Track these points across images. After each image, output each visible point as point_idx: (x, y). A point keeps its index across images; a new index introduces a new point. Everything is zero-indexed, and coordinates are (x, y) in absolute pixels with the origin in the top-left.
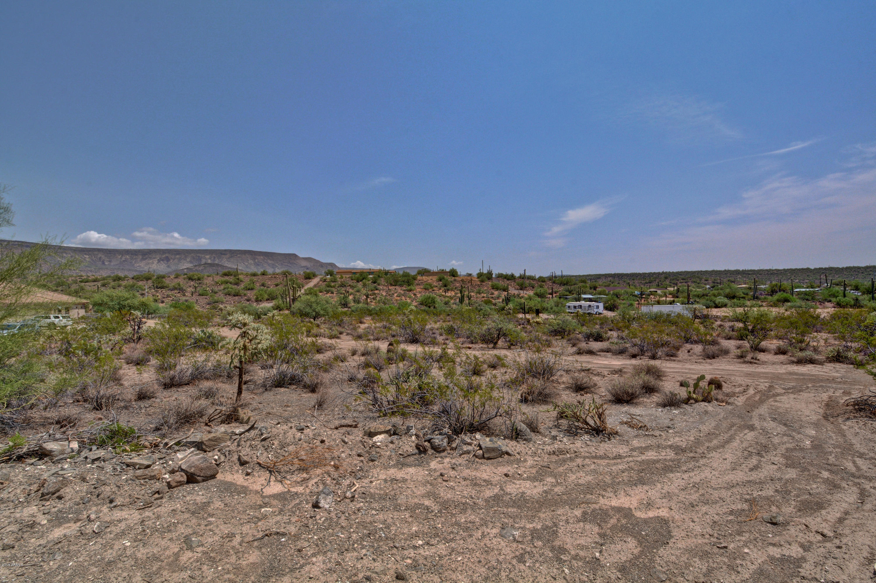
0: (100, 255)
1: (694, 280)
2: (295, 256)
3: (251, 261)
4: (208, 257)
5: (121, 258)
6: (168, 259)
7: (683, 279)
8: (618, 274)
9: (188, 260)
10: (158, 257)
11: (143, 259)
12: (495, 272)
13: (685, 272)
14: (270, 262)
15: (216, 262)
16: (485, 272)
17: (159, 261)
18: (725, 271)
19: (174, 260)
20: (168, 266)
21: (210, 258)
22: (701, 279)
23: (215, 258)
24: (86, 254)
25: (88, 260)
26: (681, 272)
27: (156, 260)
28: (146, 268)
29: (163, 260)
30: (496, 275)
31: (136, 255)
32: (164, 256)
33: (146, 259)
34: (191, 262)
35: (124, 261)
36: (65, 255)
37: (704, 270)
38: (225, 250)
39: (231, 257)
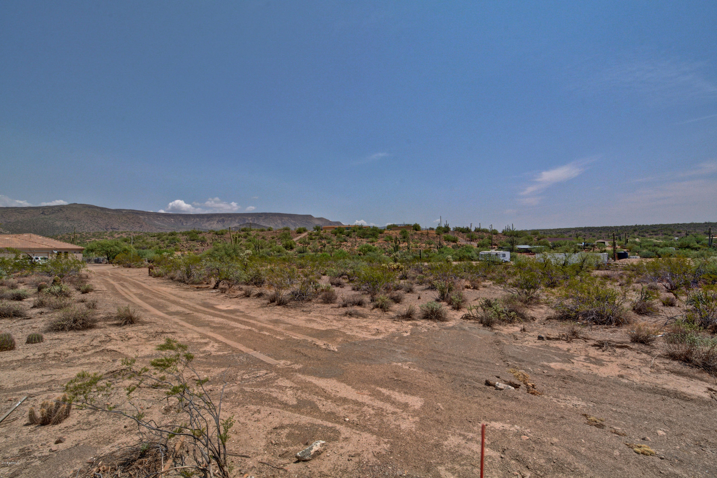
0: (180, 219)
1: (665, 232)
2: (310, 217)
3: (279, 221)
4: (250, 218)
5: (194, 220)
6: (223, 221)
7: (653, 232)
8: (588, 228)
9: (237, 221)
10: (217, 219)
11: (208, 221)
12: (452, 227)
13: (660, 225)
14: (292, 221)
15: (255, 223)
16: (443, 226)
17: (218, 222)
18: (706, 223)
19: (227, 221)
20: (224, 226)
21: (251, 220)
22: (673, 232)
23: (254, 219)
24: (172, 218)
25: (173, 222)
26: (656, 225)
27: (216, 221)
28: (209, 227)
29: (220, 222)
30: (454, 228)
31: (203, 218)
32: (221, 218)
33: (209, 221)
34: (238, 222)
35: (195, 222)
36: (159, 219)
37: (681, 222)
38: (262, 213)
39: (266, 218)
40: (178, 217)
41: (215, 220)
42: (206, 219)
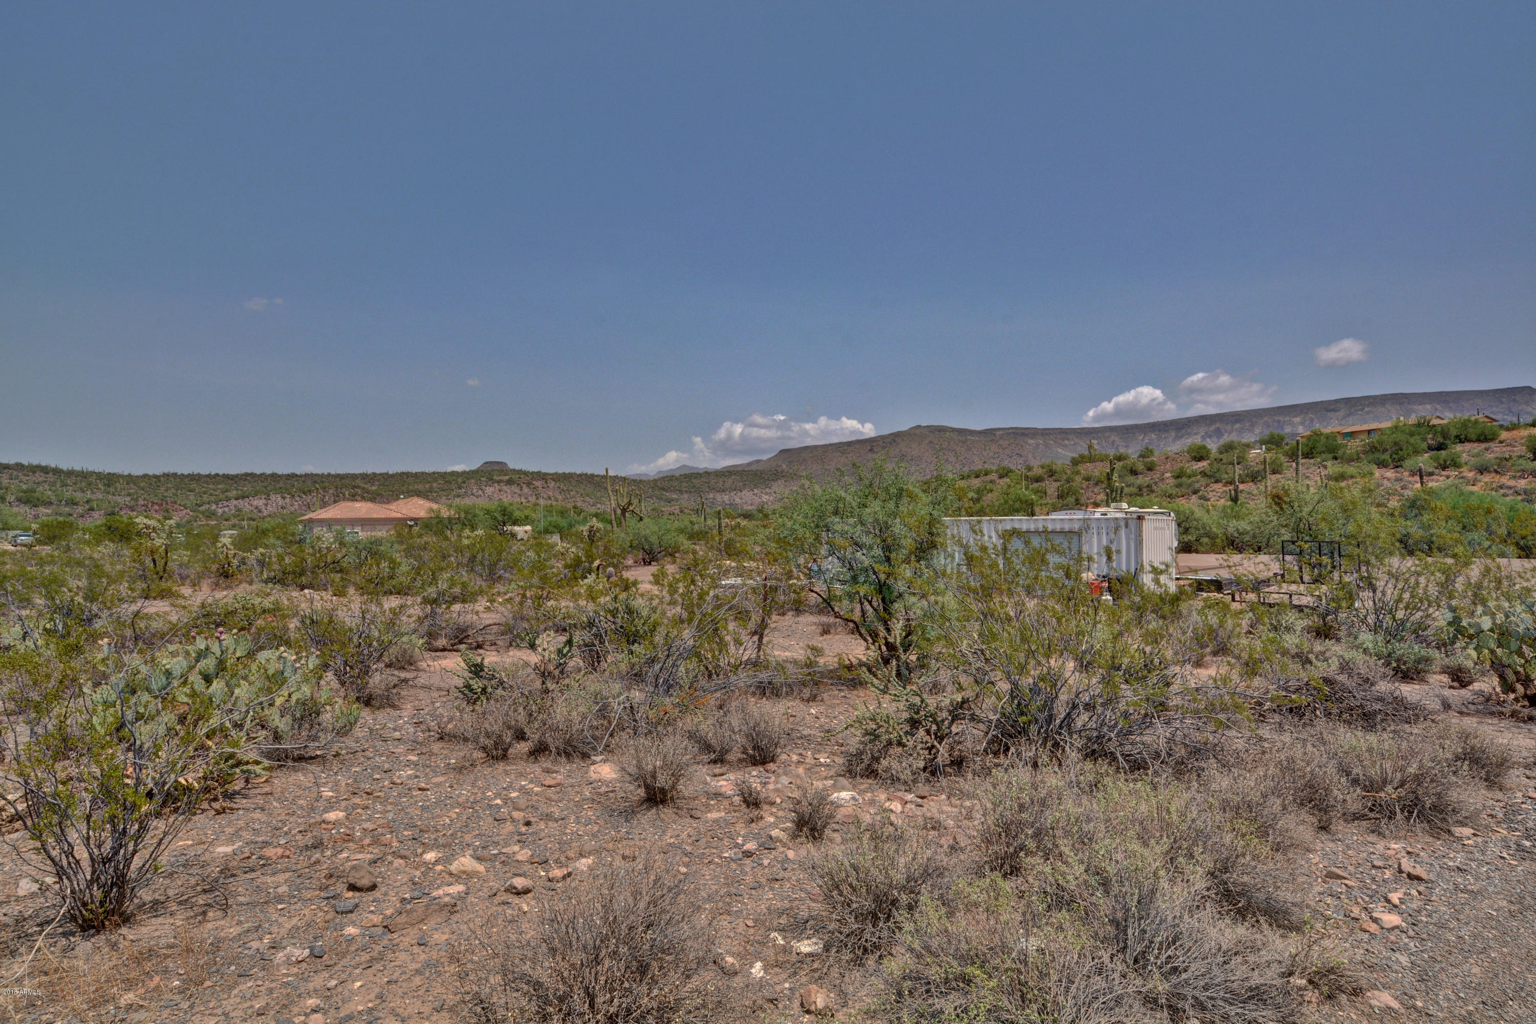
0: (1113, 437)
5: (1143, 439)
9: (1257, 430)
10: (1203, 430)
11: (1178, 438)
21: (1302, 423)
24: (1094, 438)
31: (1166, 431)
32: (1213, 427)
33: (1182, 437)
39: (1350, 415)
40: (1107, 434)
41: (1196, 434)
42: (1173, 434)
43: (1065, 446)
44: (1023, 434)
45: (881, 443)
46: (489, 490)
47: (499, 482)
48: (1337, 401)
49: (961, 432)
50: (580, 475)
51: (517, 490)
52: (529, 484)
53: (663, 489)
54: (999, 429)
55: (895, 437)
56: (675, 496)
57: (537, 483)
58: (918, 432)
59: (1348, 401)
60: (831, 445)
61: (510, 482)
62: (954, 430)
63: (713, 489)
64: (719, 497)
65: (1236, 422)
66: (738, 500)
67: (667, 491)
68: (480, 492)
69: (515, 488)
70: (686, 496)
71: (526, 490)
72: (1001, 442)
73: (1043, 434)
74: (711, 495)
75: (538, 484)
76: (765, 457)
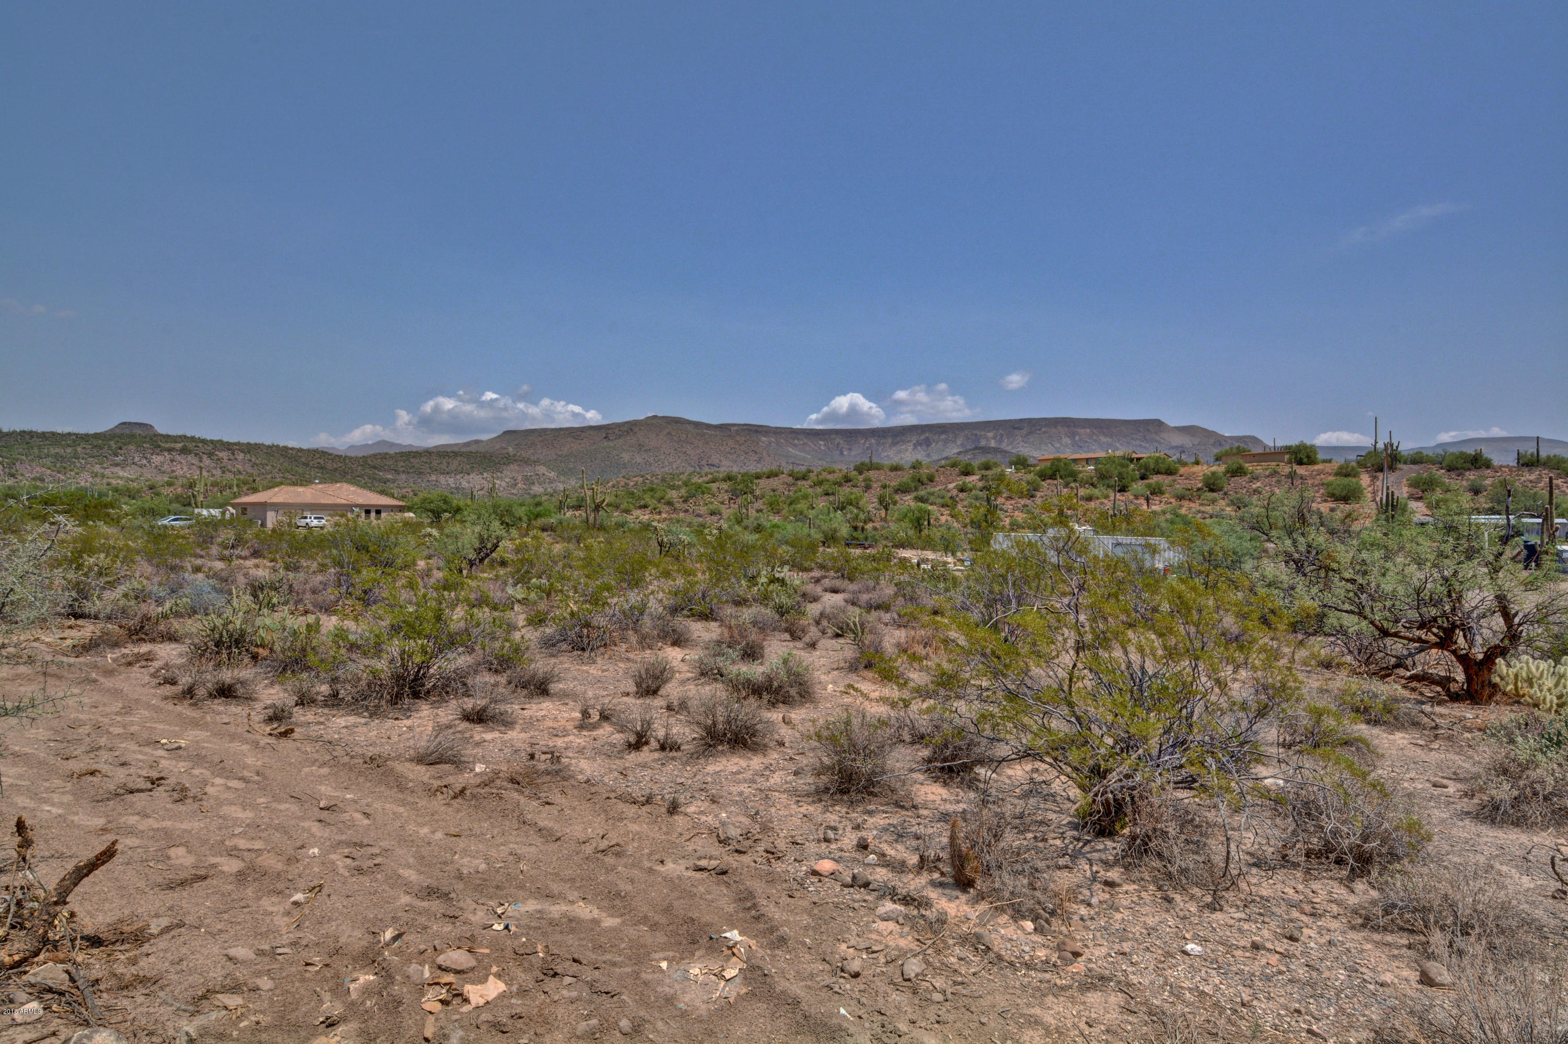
0: (839, 440)
2: (1157, 424)
5: (865, 444)
6: (928, 441)
9: (959, 442)
10: (915, 438)
11: (893, 444)
17: (915, 445)
19: (937, 441)
20: (928, 455)
21: (994, 438)
24: (821, 439)
25: (822, 448)
27: (912, 443)
28: (896, 459)
29: (921, 444)
31: (884, 437)
32: (923, 437)
33: (897, 443)
34: (962, 446)
35: (867, 448)
36: (796, 442)
39: (1030, 433)
41: (909, 442)
42: (893, 438)
43: (795, 445)
44: (757, 431)
45: (616, 431)
46: (157, 459)
47: (170, 450)
48: (1021, 420)
49: (697, 425)
50: (269, 447)
51: (195, 461)
52: (210, 455)
53: (375, 468)
54: (734, 425)
55: (630, 427)
56: (389, 476)
57: (221, 454)
58: (654, 421)
59: (1030, 421)
60: (561, 429)
61: (184, 451)
62: (690, 422)
63: (435, 471)
64: (442, 479)
65: (943, 433)
66: (465, 484)
67: (379, 470)
68: (144, 462)
69: (191, 458)
70: (403, 476)
71: (207, 461)
72: (738, 438)
73: (775, 433)
74: (434, 477)
75: (223, 455)
76: (485, 437)
